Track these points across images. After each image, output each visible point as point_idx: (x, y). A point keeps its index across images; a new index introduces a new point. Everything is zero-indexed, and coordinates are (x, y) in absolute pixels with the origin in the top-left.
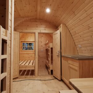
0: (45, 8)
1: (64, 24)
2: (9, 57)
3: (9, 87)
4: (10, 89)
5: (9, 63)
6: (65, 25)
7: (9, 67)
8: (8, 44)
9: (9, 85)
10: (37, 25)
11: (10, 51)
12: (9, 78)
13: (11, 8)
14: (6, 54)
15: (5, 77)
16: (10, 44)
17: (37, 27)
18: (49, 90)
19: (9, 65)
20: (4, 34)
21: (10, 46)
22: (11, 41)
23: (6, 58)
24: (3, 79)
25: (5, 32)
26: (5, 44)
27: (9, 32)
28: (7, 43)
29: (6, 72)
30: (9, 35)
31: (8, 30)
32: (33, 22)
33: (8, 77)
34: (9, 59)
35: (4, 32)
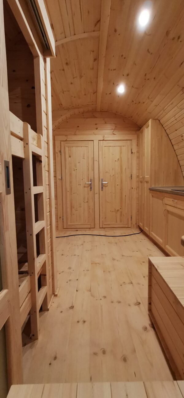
0: (115, 85)
1: (157, 119)
2: (48, 192)
3: (50, 248)
4: (52, 250)
5: (48, 203)
6: (158, 121)
7: (48, 210)
8: (43, 164)
9: (50, 244)
10: (96, 124)
11: (47, 179)
12: (49, 231)
13: (46, 85)
14: (41, 184)
15: (43, 230)
16: (47, 164)
17: (97, 129)
18: (123, 256)
19: (48, 206)
20: (35, 142)
21: (47, 169)
22: (48, 157)
23: (42, 193)
24: (38, 233)
25: (36, 138)
26: (37, 164)
27: (44, 138)
28: (41, 161)
29: (44, 220)
30: (44, 144)
31: (42, 135)
32: (87, 118)
33: (47, 229)
34: (48, 194)
35: (34, 139)
